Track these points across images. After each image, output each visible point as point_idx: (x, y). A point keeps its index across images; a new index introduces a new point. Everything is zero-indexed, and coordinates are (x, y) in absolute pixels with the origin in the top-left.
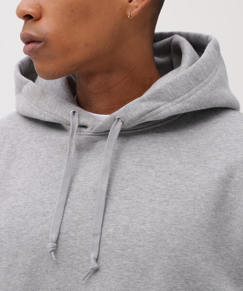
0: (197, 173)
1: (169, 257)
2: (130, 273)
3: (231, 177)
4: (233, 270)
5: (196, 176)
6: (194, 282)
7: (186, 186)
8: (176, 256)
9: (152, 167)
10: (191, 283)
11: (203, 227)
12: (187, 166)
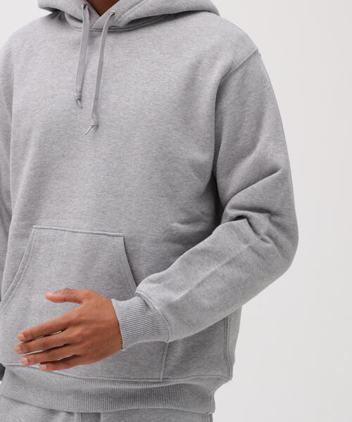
0: (173, 62)
1: (147, 127)
2: (116, 140)
3: (200, 63)
4: (200, 139)
5: (172, 63)
6: (166, 147)
7: (164, 71)
8: (152, 126)
9: (139, 57)
10: (164, 148)
11: (175, 103)
12: (167, 56)
